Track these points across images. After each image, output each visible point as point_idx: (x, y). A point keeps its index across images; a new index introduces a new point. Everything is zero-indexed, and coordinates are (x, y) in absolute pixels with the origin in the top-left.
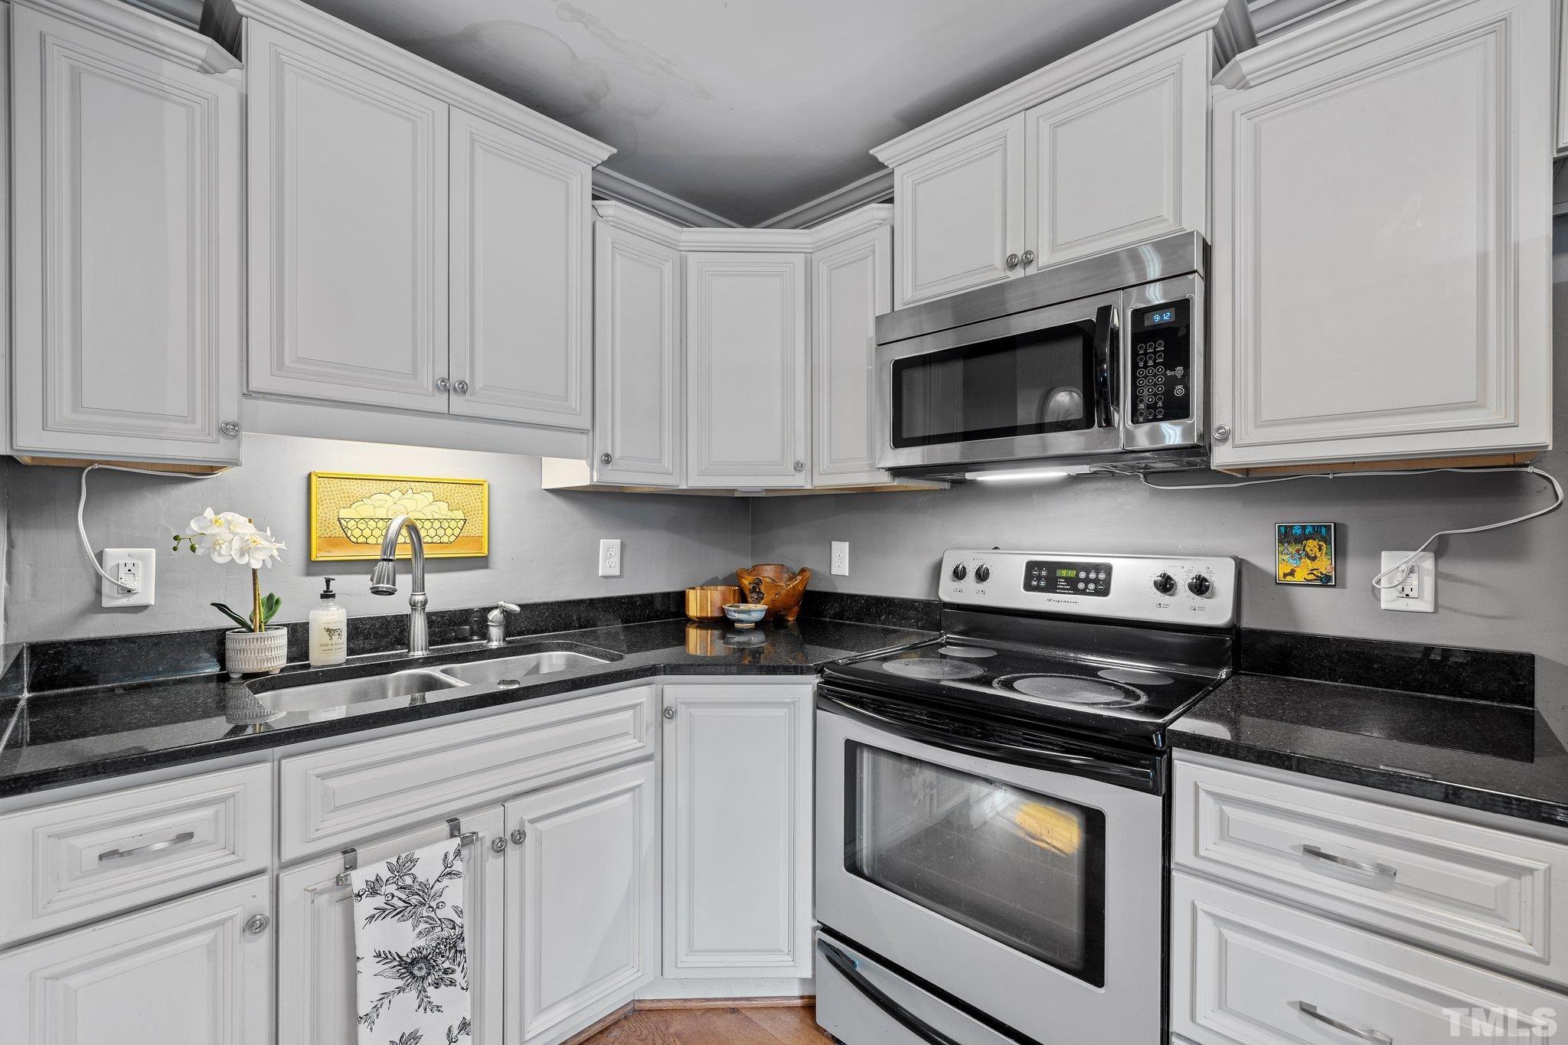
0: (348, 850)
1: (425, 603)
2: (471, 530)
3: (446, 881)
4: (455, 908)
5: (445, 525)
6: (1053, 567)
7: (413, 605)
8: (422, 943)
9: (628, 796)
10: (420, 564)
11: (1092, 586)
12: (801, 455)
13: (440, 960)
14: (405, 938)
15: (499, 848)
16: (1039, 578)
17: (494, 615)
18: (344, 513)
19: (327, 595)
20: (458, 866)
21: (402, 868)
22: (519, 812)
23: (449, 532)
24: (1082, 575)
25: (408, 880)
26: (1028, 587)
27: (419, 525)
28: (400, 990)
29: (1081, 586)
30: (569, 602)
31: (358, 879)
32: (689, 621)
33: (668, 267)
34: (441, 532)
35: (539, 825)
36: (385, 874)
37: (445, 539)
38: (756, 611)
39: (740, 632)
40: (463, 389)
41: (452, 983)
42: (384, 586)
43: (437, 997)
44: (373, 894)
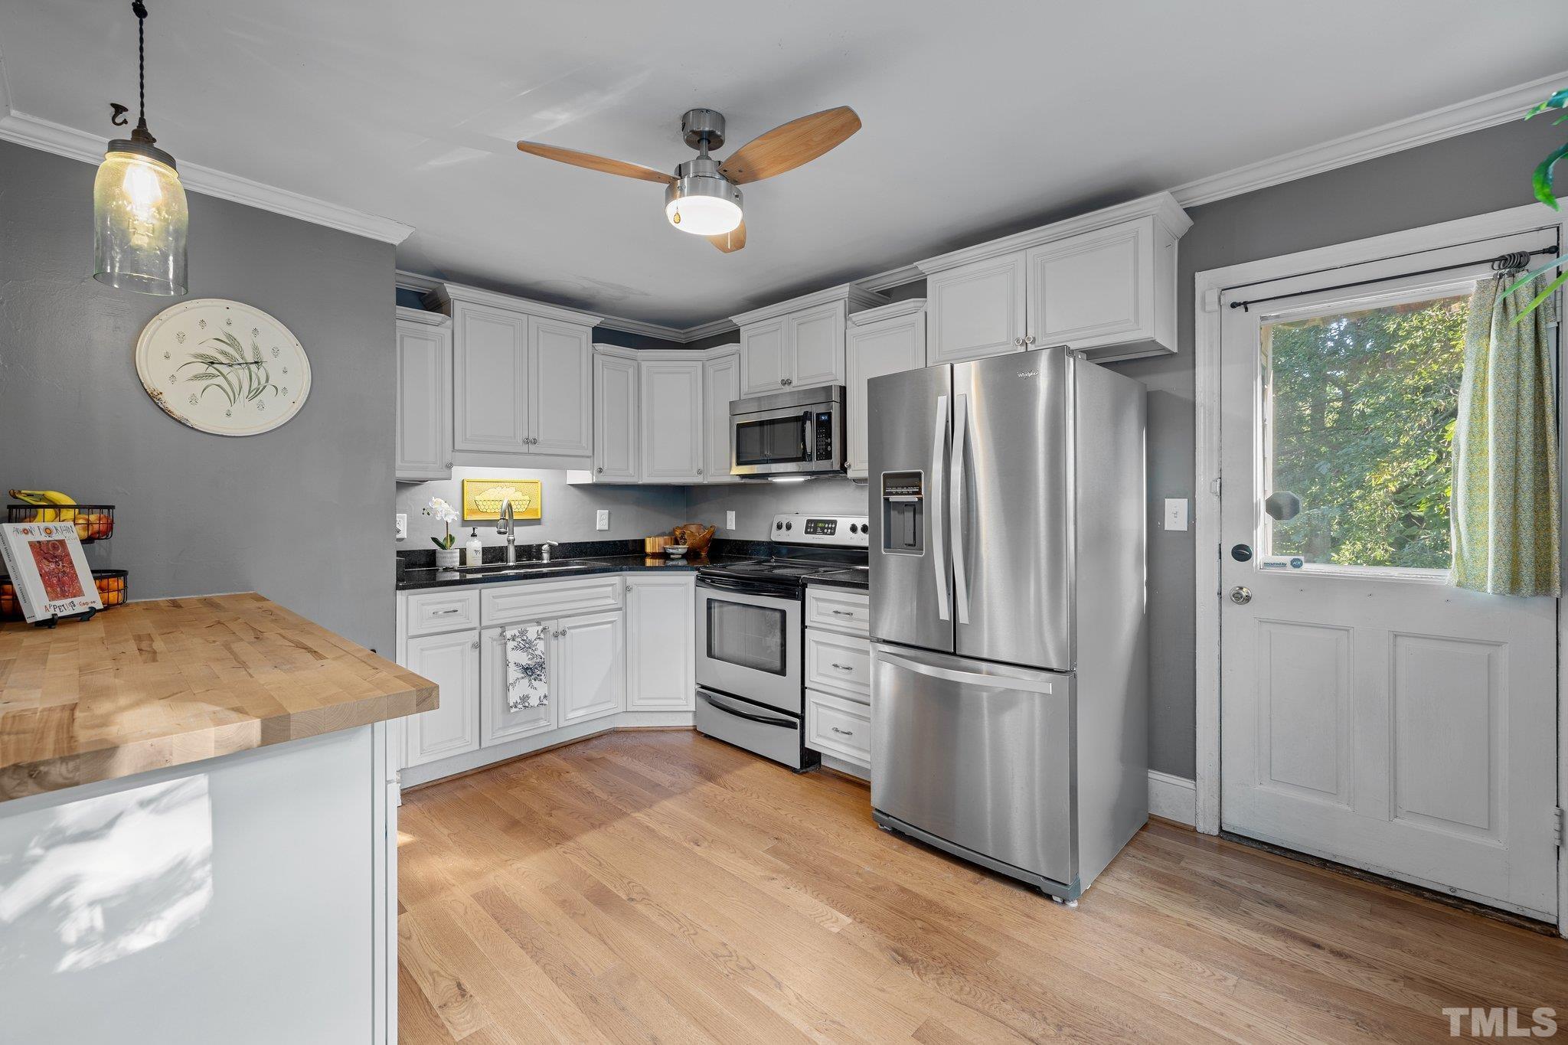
0: (503, 627)
1: (514, 540)
2: (533, 505)
3: (538, 641)
4: (542, 652)
5: (521, 503)
6: (816, 522)
7: (509, 541)
8: (529, 662)
9: (609, 625)
10: (512, 522)
11: (829, 531)
12: (701, 466)
13: (537, 670)
14: (524, 659)
15: (556, 635)
16: (811, 527)
17: (545, 547)
18: (477, 498)
19: (474, 535)
20: (542, 636)
21: (523, 633)
22: (565, 623)
23: (524, 507)
24: (827, 526)
25: (525, 638)
26: (806, 532)
27: (512, 503)
28: (523, 678)
29: (826, 531)
30: (581, 543)
31: (509, 634)
32: (647, 555)
33: (631, 371)
34: (519, 507)
35: (572, 631)
36: (517, 634)
37: (522, 510)
38: (682, 549)
39: (673, 559)
40: (535, 442)
41: (541, 680)
42: (503, 530)
43: (536, 683)
44: (514, 640)
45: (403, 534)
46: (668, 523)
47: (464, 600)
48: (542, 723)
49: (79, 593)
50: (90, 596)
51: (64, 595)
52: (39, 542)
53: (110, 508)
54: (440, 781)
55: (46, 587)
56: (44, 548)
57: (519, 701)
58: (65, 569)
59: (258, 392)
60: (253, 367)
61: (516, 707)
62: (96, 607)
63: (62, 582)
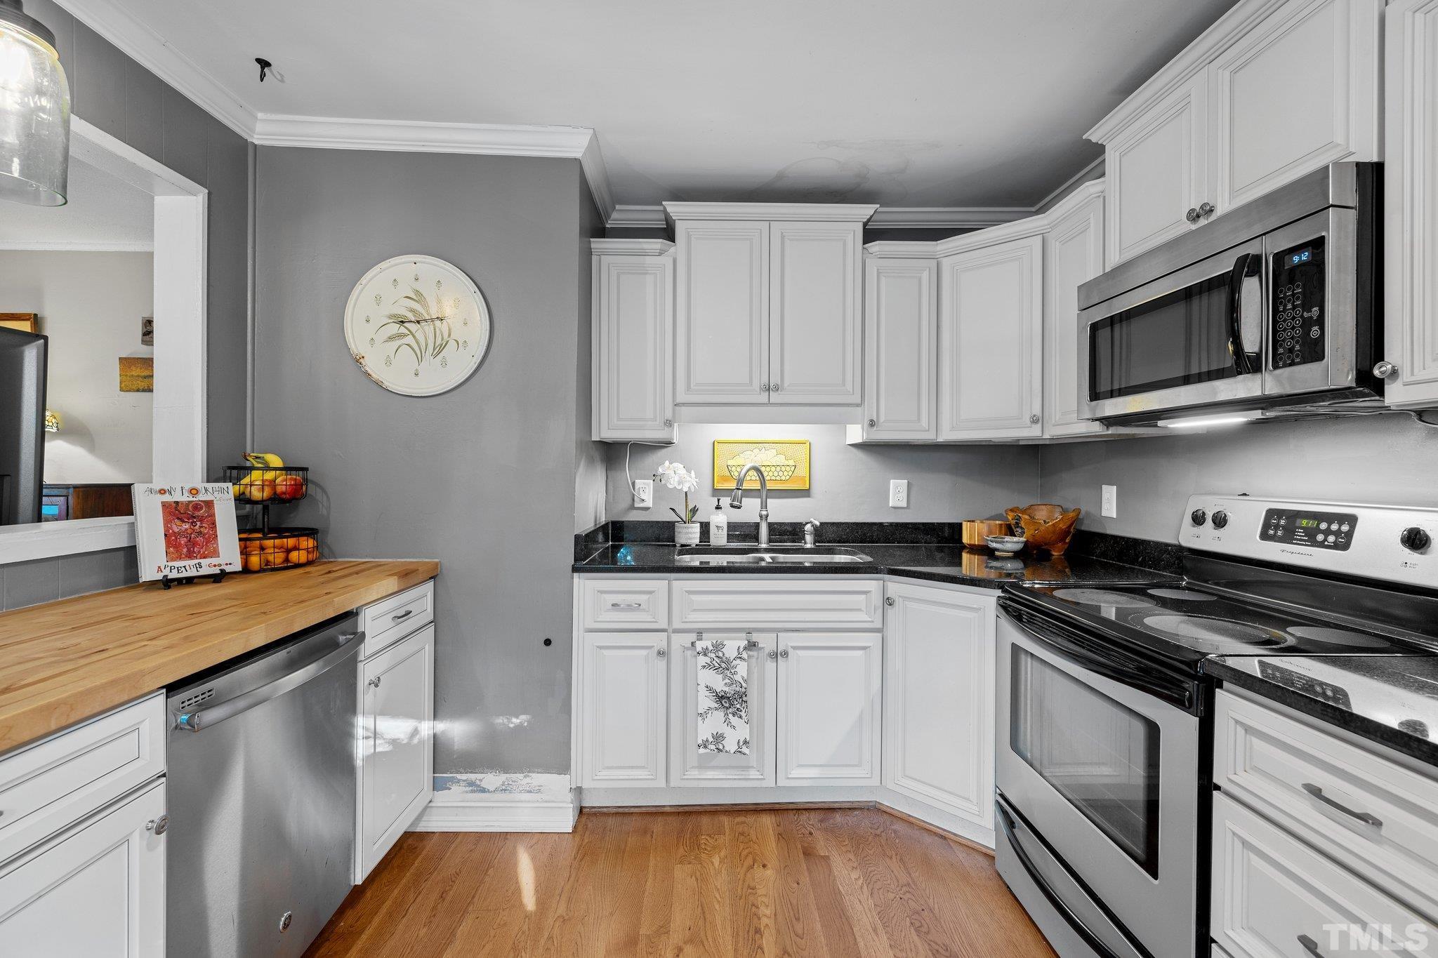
0: (700, 634)
1: (767, 516)
2: (799, 472)
3: (738, 661)
4: (743, 678)
5: (783, 469)
6: (1294, 516)
7: (761, 516)
8: (726, 689)
9: (860, 653)
10: (764, 493)
11: (1331, 539)
12: (1037, 410)
13: (736, 703)
14: (720, 685)
15: (775, 656)
16: (1277, 527)
17: (808, 527)
18: (730, 463)
19: (718, 508)
20: (745, 655)
21: (718, 647)
22: (787, 641)
23: (786, 473)
24: (1323, 526)
25: (721, 655)
26: (1264, 536)
27: (763, 469)
28: (716, 709)
29: (1320, 537)
30: (865, 523)
31: (700, 645)
32: (963, 547)
33: (925, 275)
34: (781, 474)
35: (800, 652)
36: (711, 648)
37: (783, 478)
38: (1013, 543)
39: (997, 559)
40: (777, 389)
41: (741, 717)
42: (736, 503)
43: (734, 720)
44: (705, 655)
45: (649, 503)
46: (1003, 500)
47: (650, 592)
48: (753, 774)
49: (215, 553)
50: (227, 557)
51: (190, 556)
52: (177, 503)
53: (305, 469)
54: (632, 810)
55: (168, 547)
56: (181, 509)
57: (711, 739)
58: (202, 529)
59: (442, 347)
60: (438, 323)
61: (705, 747)
62: (228, 569)
63: (192, 543)
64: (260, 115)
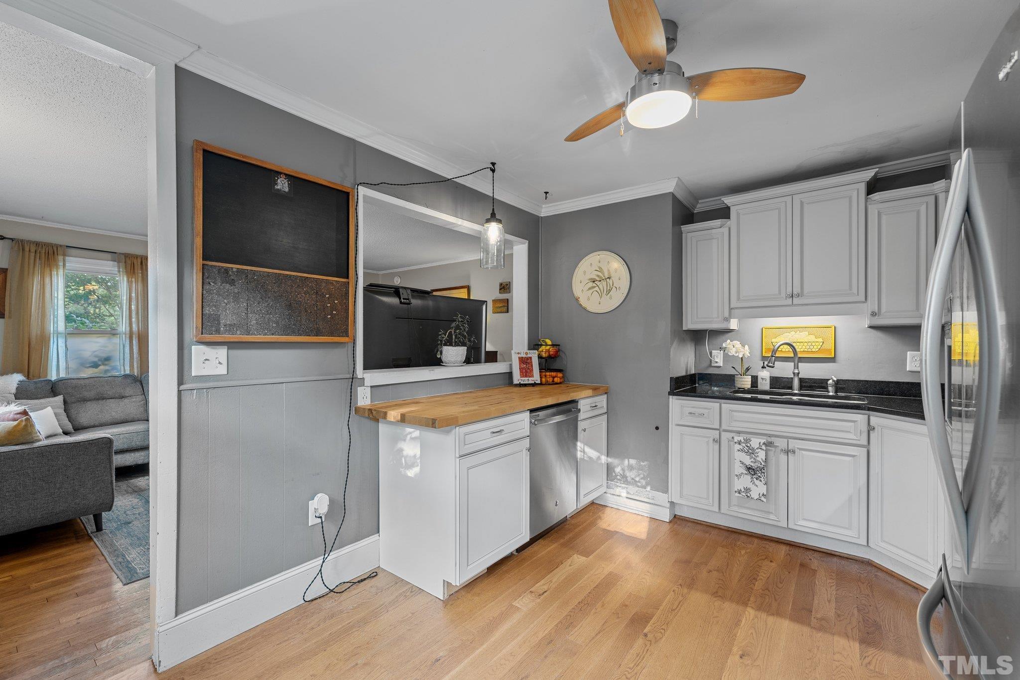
0: (737, 433)
1: (798, 373)
2: (826, 346)
3: (759, 450)
4: (762, 459)
5: (814, 344)
7: (794, 373)
8: (752, 464)
9: (849, 458)
10: (796, 360)
13: (758, 473)
14: (748, 461)
15: (787, 452)
18: (773, 340)
19: (763, 367)
20: (763, 447)
21: (747, 441)
22: (794, 444)
23: (815, 347)
25: (749, 445)
27: (794, 345)
28: (746, 474)
30: (882, 382)
31: (737, 439)
34: (812, 347)
35: (804, 452)
36: (743, 441)
37: (814, 350)
40: (799, 296)
41: (761, 481)
42: (770, 364)
43: (757, 482)
44: (739, 444)
45: (720, 364)
47: (710, 409)
48: (772, 517)
49: (532, 376)
50: (536, 377)
51: (526, 376)
52: (522, 357)
53: (559, 345)
55: (520, 372)
56: (523, 359)
57: (743, 490)
58: (529, 367)
59: (610, 291)
60: (608, 280)
61: (739, 493)
62: (537, 382)
63: (526, 372)
64: (543, 206)
